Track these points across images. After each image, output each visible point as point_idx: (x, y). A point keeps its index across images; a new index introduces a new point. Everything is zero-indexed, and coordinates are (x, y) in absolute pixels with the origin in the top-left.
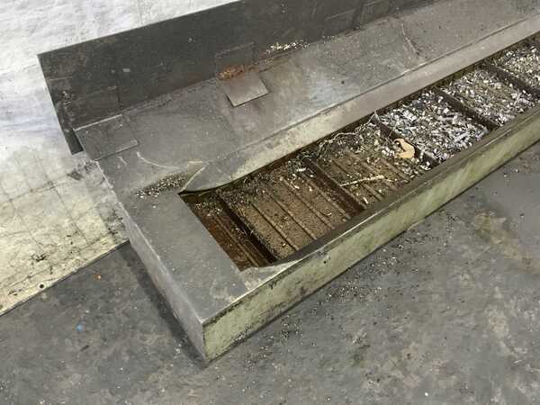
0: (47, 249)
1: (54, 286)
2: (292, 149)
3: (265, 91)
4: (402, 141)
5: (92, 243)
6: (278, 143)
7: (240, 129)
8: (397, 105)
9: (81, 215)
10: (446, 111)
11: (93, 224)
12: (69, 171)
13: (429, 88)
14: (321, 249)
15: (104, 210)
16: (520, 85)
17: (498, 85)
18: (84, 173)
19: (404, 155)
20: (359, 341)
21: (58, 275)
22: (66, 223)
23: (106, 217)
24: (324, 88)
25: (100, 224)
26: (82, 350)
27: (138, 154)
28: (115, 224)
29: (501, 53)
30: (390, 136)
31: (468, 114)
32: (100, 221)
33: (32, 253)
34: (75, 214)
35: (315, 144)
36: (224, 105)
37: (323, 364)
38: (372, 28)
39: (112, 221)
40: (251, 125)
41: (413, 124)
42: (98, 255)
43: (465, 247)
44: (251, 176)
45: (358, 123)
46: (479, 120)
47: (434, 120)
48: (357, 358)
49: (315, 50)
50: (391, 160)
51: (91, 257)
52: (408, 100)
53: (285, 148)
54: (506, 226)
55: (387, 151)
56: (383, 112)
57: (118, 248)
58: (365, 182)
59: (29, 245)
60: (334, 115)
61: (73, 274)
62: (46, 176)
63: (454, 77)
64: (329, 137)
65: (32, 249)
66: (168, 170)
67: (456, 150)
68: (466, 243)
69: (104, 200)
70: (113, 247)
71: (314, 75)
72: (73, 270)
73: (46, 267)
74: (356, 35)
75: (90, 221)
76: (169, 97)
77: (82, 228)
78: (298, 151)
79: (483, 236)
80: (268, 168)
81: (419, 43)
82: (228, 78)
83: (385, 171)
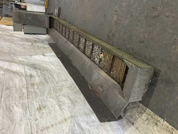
0: (154, 124)
1: (162, 118)
2: (108, 76)
3: (99, 86)
4: (100, 57)
5: (149, 114)
6: (108, 79)
7: (107, 87)
8: (95, 63)
9: (143, 120)
10: (93, 54)
11: (144, 116)
12: (132, 125)
13: (91, 59)
14: (120, 57)
15: (140, 115)
16: (85, 44)
17: (86, 48)
18: (132, 122)
19: (103, 56)
20: (140, 44)
21: (159, 119)
22: (146, 122)
23: (141, 114)
24: (95, 76)
25: (144, 115)
26: (171, 100)
27: (118, 104)
28: (143, 112)
29: (81, 51)
30: (100, 60)
31: (92, 50)
32: (143, 115)
33: (156, 127)
34: (143, 121)
35: (106, 73)
36: (104, 92)
37: (147, 47)
38: (83, 74)
39: (142, 112)
40: (106, 86)
41: (97, 58)
42: (151, 111)
43: (116, 37)
44: (116, 81)
45: (100, 68)
46: (93, 47)
47: (95, 55)
48: (143, 42)
49: (89, 82)
50: (104, 57)
51: (152, 113)
52: (94, 62)
53: (109, 77)
54: (110, 32)
55: (103, 59)
56: (97, 64)
57: (148, 108)
58: (109, 59)
59: (154, 128)
60: (99, 72)
61: (157, 115)
62: (135, 130)
63: (87, 56)
64: (104, 71)
65: (155, 127)
66: (119, 96)
67: (99, 47)
68: (115, 37)
69: (137, 116)
70: (148, 109)
71: (93, 79)
72: (157, 116)
73: (158, 122)
74: (85, 77)
75: (144, 117)
76: (105, 103)
77: (146, 118)
78: (109, 75)
79: (113, 35)
80: (114, 79)
81: (83, 65)
82: (98, 94)
83: (106, 57)
